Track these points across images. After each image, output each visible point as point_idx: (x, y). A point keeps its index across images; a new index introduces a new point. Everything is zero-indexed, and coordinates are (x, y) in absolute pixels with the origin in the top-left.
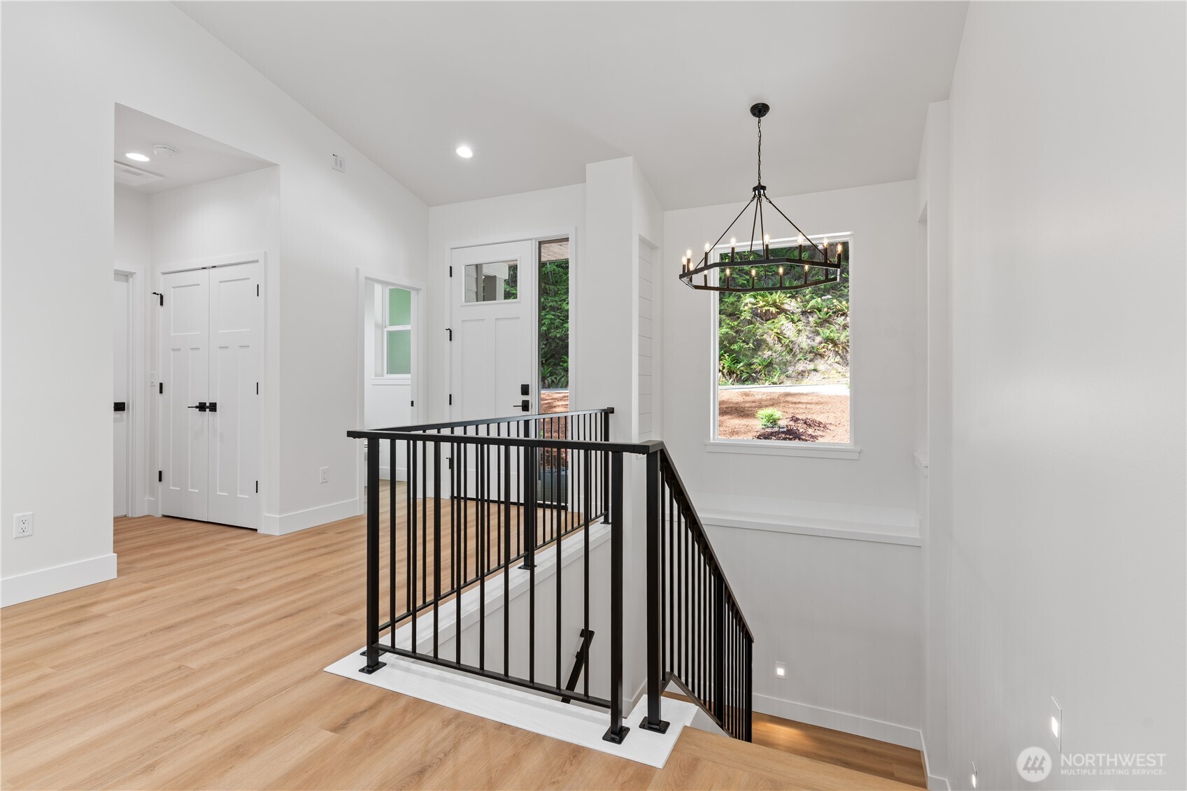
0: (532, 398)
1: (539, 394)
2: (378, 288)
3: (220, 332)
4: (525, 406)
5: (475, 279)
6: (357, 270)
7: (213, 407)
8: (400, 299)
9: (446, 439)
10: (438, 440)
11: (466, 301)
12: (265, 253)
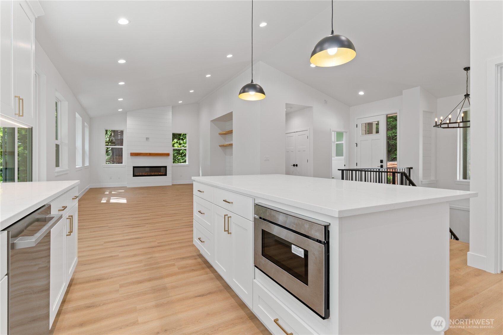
0: (384, 164)
1: (387, 164)
2: (333, 133)
3: (298, 147)
4: (382, 166)
5: (364, 127)
6: (330, 129)
7: (297, 165)
8: (340, 135)
9: (372, 171)
10: (371, 171)
11: (362, 134)
12: (310, 128)
